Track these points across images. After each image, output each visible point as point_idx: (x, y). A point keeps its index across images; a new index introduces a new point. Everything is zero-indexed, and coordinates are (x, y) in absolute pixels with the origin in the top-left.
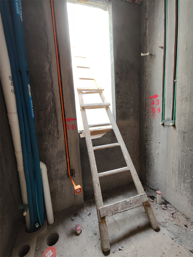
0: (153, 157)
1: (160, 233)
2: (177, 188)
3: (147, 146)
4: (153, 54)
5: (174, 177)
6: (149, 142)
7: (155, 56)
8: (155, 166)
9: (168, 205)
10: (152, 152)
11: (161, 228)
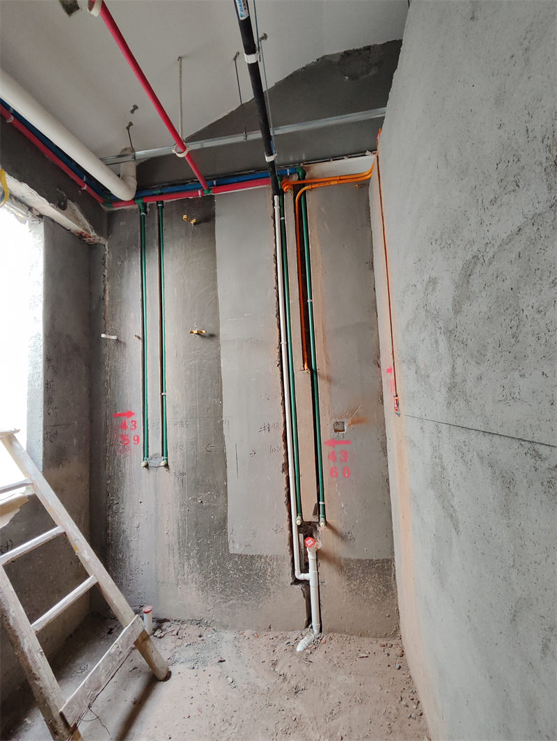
0: (126, 538)
1: (173, 677)
2: (179, 577)
3: (110, 519)
4: (122, 340)
5: (171, 558)
6: (114, 507)
7: (125, 344)
8: (132, 556)
9: (165, 625)
10: (124, 527)
11: (171, 669)
